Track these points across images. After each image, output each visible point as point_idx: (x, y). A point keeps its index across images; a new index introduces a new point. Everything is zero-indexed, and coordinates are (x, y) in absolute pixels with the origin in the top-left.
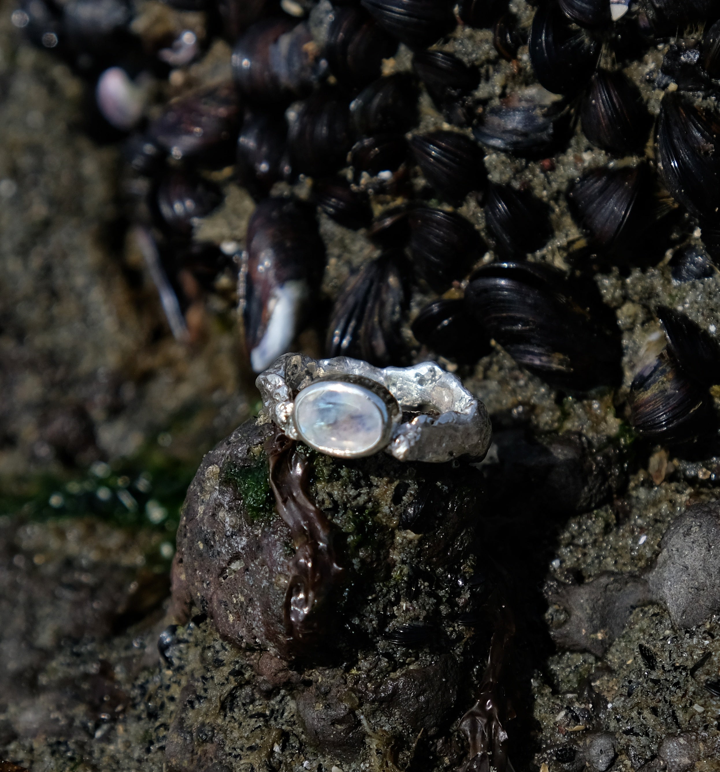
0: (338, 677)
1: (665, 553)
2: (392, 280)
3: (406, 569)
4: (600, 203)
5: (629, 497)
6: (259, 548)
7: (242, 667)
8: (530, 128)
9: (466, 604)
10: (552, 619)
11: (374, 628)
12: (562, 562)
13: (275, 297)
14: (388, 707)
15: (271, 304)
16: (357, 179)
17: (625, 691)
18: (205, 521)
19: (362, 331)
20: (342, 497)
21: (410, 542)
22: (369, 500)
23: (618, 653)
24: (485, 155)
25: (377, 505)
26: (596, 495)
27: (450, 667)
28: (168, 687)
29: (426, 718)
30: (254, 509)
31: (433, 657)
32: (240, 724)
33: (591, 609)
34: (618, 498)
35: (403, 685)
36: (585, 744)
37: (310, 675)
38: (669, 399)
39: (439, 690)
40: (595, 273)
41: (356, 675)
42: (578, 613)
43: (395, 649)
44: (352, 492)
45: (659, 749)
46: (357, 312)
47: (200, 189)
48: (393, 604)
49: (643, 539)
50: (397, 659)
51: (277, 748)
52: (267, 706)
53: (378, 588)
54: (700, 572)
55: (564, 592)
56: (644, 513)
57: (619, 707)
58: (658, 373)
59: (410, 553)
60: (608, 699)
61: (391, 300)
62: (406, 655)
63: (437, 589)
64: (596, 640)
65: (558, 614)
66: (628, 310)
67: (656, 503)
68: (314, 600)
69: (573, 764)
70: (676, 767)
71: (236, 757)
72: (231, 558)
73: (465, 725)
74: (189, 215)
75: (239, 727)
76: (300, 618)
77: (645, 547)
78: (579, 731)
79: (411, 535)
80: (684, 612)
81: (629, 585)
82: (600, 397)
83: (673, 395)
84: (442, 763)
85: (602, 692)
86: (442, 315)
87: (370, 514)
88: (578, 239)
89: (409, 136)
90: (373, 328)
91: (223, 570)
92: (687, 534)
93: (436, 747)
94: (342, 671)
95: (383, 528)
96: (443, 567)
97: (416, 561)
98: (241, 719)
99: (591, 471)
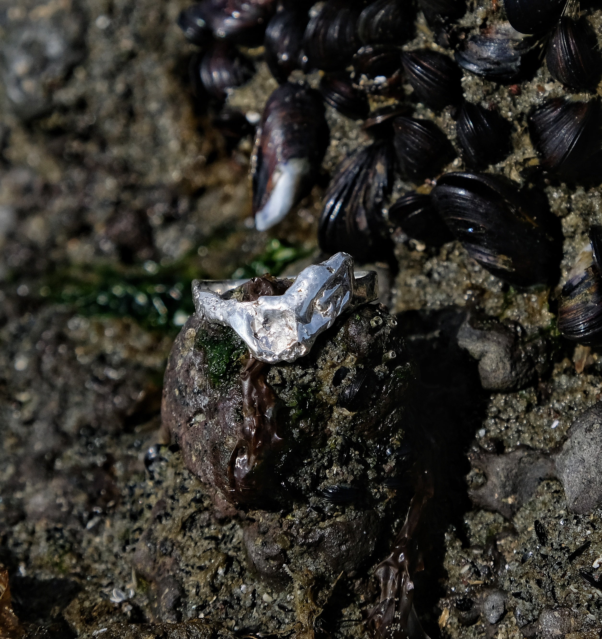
0: (275, 521)
1: (568, 443)
2: (380, 168)
3: (340, 440)
4: (552, 132)
5: (553, 381)
6: (216, 410)
7: (202, 496)
8: (502, 58)
9: (391, 470)
10: (472, 481)
11: (307, 486)
12: (487, 432)
13: (279, 171)
14: (315, 551)
15: (276, 176)
16: (357, 80)
17: (520, 557)
18: (181, 374)
19: (347, 209)
20: (290, 376)
21: (346, 417)
22: (314, 380)
23: (522, 519)
24: (462, 77)
25: (320, 383)
26: (522, 379)
27: (372, 521)
28: (149, 495)
29: (347, 563)
30: (215, 376)
31: (357, 513)
32: (196, 544)
33: (505, 477)
34: (543, 381)
35: (329, 535)
36: (482, 597)
37: (254, 515)
38: (588, 311)
39: (359, 541)
40: (546, 186)
41: (291, 521)
42: (493, 479)
43: (324, 505)
44: (299, 372)
45: (538, 616)
46: (345, 193)
47: (236, 63)
48: (326, 468)
49: (555, 424)
50: (326, 513)
51: (221, 571)
52: (220, 531)
53: (314, 454)
54: (593, 468)
55: (485, 459)
56: (561, 398)
57: (513, 571)
58: (583, 285)
59: (345, 426)
60: (507, 560)
61: (376, 184)
62: (333, 510)
63: (365, 457)
64: (506, 504)
65: (477, 477)
66: (571, 219)
67: (572, 391)
68: (254, 463)
69: (469, 614)
70: (549, 636)
71: (187, 573)
72: (196, 412)
73: (380, 572)
74: (224, 85)
75: (195, 546)
76: (242, 476)
77: (556, 431)
78: (479, 585)
79: (346, 412)
80: (576, 499)
81: (540, 460)
82: (539, 291)
83: (592, 307)
84: (359, 600)
85: (504, 551)
86: (413, 207)
87: (313, 392)
88: (533, 158)
89: (406, 48)
90: (358, 207)
91: (190, 419)
92: (589, 430)
93: (354, 586)
94: (279, 516)
95: (323, 405)
96: (373, 439)
97: (350, 434)
98: (197, 539)
99: (520, 358)
